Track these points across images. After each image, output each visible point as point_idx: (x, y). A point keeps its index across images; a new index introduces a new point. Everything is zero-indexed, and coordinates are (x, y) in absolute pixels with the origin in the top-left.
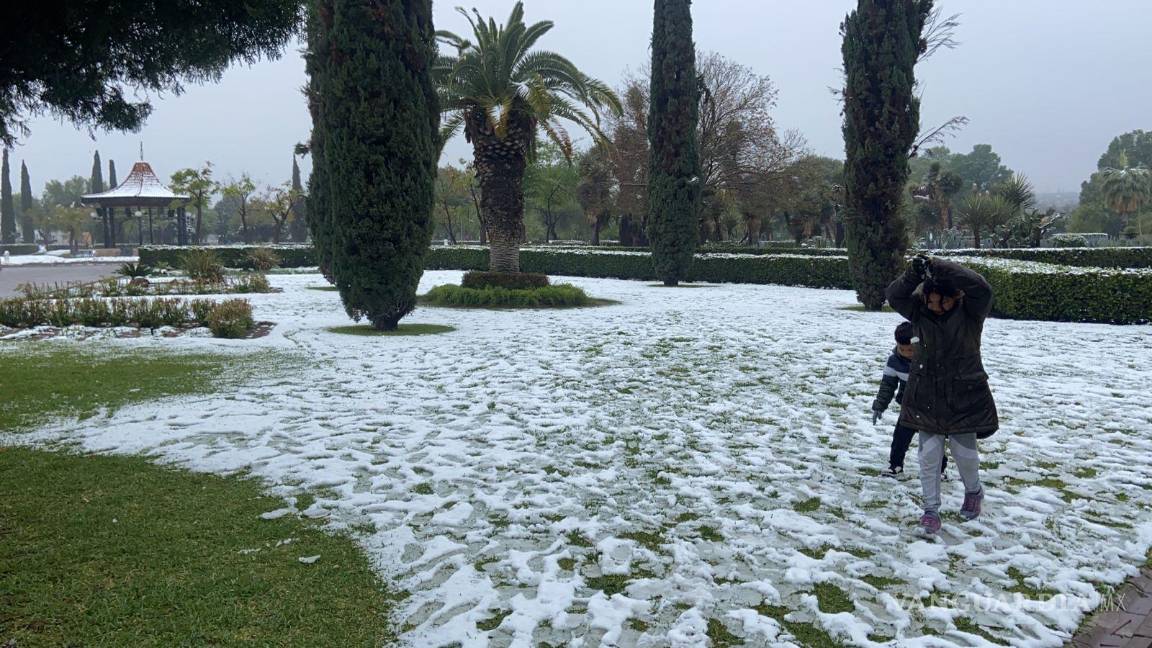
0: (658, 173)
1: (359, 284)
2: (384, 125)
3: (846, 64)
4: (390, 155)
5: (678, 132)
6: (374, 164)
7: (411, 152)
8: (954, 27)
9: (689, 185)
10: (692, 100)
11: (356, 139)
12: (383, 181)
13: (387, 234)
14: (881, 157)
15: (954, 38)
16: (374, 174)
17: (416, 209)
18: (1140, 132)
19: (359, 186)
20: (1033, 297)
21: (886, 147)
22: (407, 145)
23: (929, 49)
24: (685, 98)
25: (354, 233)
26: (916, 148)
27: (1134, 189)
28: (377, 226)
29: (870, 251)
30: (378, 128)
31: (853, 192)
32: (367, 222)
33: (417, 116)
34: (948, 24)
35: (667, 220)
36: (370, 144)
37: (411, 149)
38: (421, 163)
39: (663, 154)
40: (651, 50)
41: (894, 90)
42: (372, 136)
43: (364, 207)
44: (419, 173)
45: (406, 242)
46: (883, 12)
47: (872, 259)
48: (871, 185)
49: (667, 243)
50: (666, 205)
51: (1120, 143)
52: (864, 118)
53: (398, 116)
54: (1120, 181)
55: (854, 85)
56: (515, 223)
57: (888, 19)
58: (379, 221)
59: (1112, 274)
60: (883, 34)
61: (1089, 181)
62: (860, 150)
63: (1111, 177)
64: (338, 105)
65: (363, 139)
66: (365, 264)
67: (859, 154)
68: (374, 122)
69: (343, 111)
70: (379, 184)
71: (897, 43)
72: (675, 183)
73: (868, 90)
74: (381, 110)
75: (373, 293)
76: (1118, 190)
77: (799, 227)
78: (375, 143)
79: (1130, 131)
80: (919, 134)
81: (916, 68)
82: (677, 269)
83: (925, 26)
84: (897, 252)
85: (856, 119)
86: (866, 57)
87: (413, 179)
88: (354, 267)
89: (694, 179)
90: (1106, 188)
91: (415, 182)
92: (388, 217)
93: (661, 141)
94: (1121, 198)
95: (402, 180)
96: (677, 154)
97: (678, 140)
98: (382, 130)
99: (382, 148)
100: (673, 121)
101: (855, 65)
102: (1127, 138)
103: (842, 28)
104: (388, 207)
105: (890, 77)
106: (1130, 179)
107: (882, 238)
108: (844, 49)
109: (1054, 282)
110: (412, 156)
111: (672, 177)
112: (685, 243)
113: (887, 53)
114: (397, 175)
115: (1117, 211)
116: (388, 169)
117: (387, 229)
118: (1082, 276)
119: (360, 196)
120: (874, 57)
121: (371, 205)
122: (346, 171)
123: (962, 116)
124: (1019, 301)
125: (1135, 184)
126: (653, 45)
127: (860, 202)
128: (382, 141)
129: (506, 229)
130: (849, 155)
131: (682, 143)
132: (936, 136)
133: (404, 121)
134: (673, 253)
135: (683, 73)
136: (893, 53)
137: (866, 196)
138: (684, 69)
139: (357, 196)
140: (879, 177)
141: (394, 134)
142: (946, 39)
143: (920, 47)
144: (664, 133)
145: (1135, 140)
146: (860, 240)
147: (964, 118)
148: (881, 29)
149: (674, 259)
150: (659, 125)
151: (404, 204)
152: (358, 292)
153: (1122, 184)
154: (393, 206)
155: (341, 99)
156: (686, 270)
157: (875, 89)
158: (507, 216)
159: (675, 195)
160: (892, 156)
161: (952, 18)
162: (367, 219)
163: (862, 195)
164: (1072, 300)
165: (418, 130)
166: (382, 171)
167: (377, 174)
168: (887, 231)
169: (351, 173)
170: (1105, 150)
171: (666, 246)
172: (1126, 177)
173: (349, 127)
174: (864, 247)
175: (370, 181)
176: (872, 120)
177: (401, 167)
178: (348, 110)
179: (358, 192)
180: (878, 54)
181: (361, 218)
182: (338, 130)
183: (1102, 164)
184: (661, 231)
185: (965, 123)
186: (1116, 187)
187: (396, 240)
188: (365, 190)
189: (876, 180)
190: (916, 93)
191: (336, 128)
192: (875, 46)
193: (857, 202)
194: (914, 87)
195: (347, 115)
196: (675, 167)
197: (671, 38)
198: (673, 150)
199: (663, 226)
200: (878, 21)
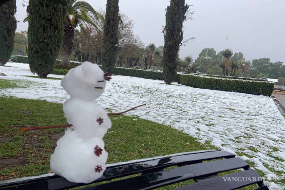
0: (106, 42)
1: (38, 63)
2: (50, 15)
3: (166, 19)
4: (51, 25)
5: (113, 31)
6: (46, 27)
7: (58, 25)
8: (193, 15)
9: (115, 47)
10: (117, 22)
11: (41, 18)
12: (49, 32)
13: (49, 48)
14: (174, 45)
15: (192, 17)
16: (46, 30)
17: (58, 42)
18: (209, 48)
19: (41, 33)
20: (207, 84)
21: (175, 43)
22: (57, 22)
23: (186, 19)
24: (116, 22)
25: (38, 47)
26: (182, 44)
27: (208, 62)
28: (46, 46)
29: (169, 69)
30: (48, 16)
31: (166, 53)
32: (43, 44)
33: (60, 14)
34: (192, 13)
35: (108, 56)
36: (45, 21)
37: (58, 24)
38: (60, 28)
39: (108, 37)
40: (106, 6)
41: (178, 28)
42: (47, 18)
43: (42, 39)
44: (59, 31)
45: (54, 51)
46: (177, 7)
47: (169, 71)
48: (171, 52)
49: (107, 62)
50: (108, 51)
51: (204, 51)
52: (170, 34)
53: (55, 13)
54: (206, 60)
55: (169, 25)
56: (70, 51)
57: (178, 10)
58: (46, 44)
59: (225, 79)
60: (177, 13)
61: (196, 59)
62: (169, 42)
63: (204, 59)
64: (35, 7)
65: (43, 18)
66: (40, 57)
67: (169, 43)
68: (48, 14)
69: (37, 9)
70: (47, 33)
71: (180, 16)
72: (111, 45)
73: (172, 27)
74: (50, 10)
75: (42, 66)
76: (205, 62)
77: (131, 63)
78: (47, 20)
79: (207, 48)
80: (183, 40)
81: (183, 23)
82: (110, 70)
83: (186, 13)
84: (175, 70)
85: (168, 34)
86: (172, 19)
87: (58, 33)
88: (36, 57)
89: (116, 45)
90: (202, 62)
91: (58, 34)
92: (49, 43)
93: (108, 33)
94: (205, 64)
95: (55, 33)
96: (112, 37)
97: (113, 33)
98: (50, 17)
99: (49, 22)
100: (112, 28)
101: (169, 20)
102: (206, 49)
103: (166, 10)
104: (50, 40)
105: (177, 25)
106: (208, 59)
107: (172, 66)
108: (166, 15)
109: (212, 80)
110: (58, 26)
111: (110, 44)
112: (112, 63)
113: (177, 18)
114: (53, 31)
115: (204, 67)
116: (51, 29)
117: (49, 47)
118: (219, 79)
119: (41, 36)
120: (174, 19)
121: (45, 39)
122: (37, 27)
123: (194, 37)
124: (204, 84)
125: (209, 61)
126: (107, 5)
127: (168, 56)
128: (50, 20)
129: (67, 52)
130: (165, 43)
131: (114, 34)
132: (187, 41)
133: (57, 15)
134: (109, 65)
135: (115, 14)
136: (179, 19)
137: (169, 55)
138: (116, 13)
139: (40, 36)
140: (173, 50)
141: (53, 18)
142: (190, 17)
143: (185, 18)
144: (109, 31)
145: (208, 50)
146: (167, 66)
147: (194, 38)
148: (176, 12)
149: (109, 67)
150: (107, 29)
151: (55, 40)
152: (37, 65)
153: (206, 61)
154: (51, 40)
155: (37, 5)
156: (112, 71)
157: (174, 27)
158: (68, 48)
159: (111, 49)
160: (176, 45)
161: (193, 12)
162: (43, 43)
163: (168, 54)
164: (216, 85)
165: (60, 18)
166: (49, 29)
167: (47, 30)
168: (174, 64)
169: (39, 28)
170: (201, 52)
171: (107, 63)
172: (207, 59)
173: (39, 14)
174: (168, 68)
175: (44, 32)
176: (173, 35)
177: (54, 29)
178: (39, 9)
179: (41, 34)
180: (175, 18)
181: (41, 42)
182: (35, 15)
183: (200, 55)
184: (106, 59)
185: (194, 39)
186: (204, 61)
187: (51, 51)
188: (43, 34)
189: (172, 51)
190: (183, 29)
191: (34, 14)
192: (174, 16)
193: (167, 56)
194: (182, 28)
195: (39, 10)
196: (111, 41)
197: (113, 4)
198: (111, 36)
199: (107, 57)
200: (176, 10)
